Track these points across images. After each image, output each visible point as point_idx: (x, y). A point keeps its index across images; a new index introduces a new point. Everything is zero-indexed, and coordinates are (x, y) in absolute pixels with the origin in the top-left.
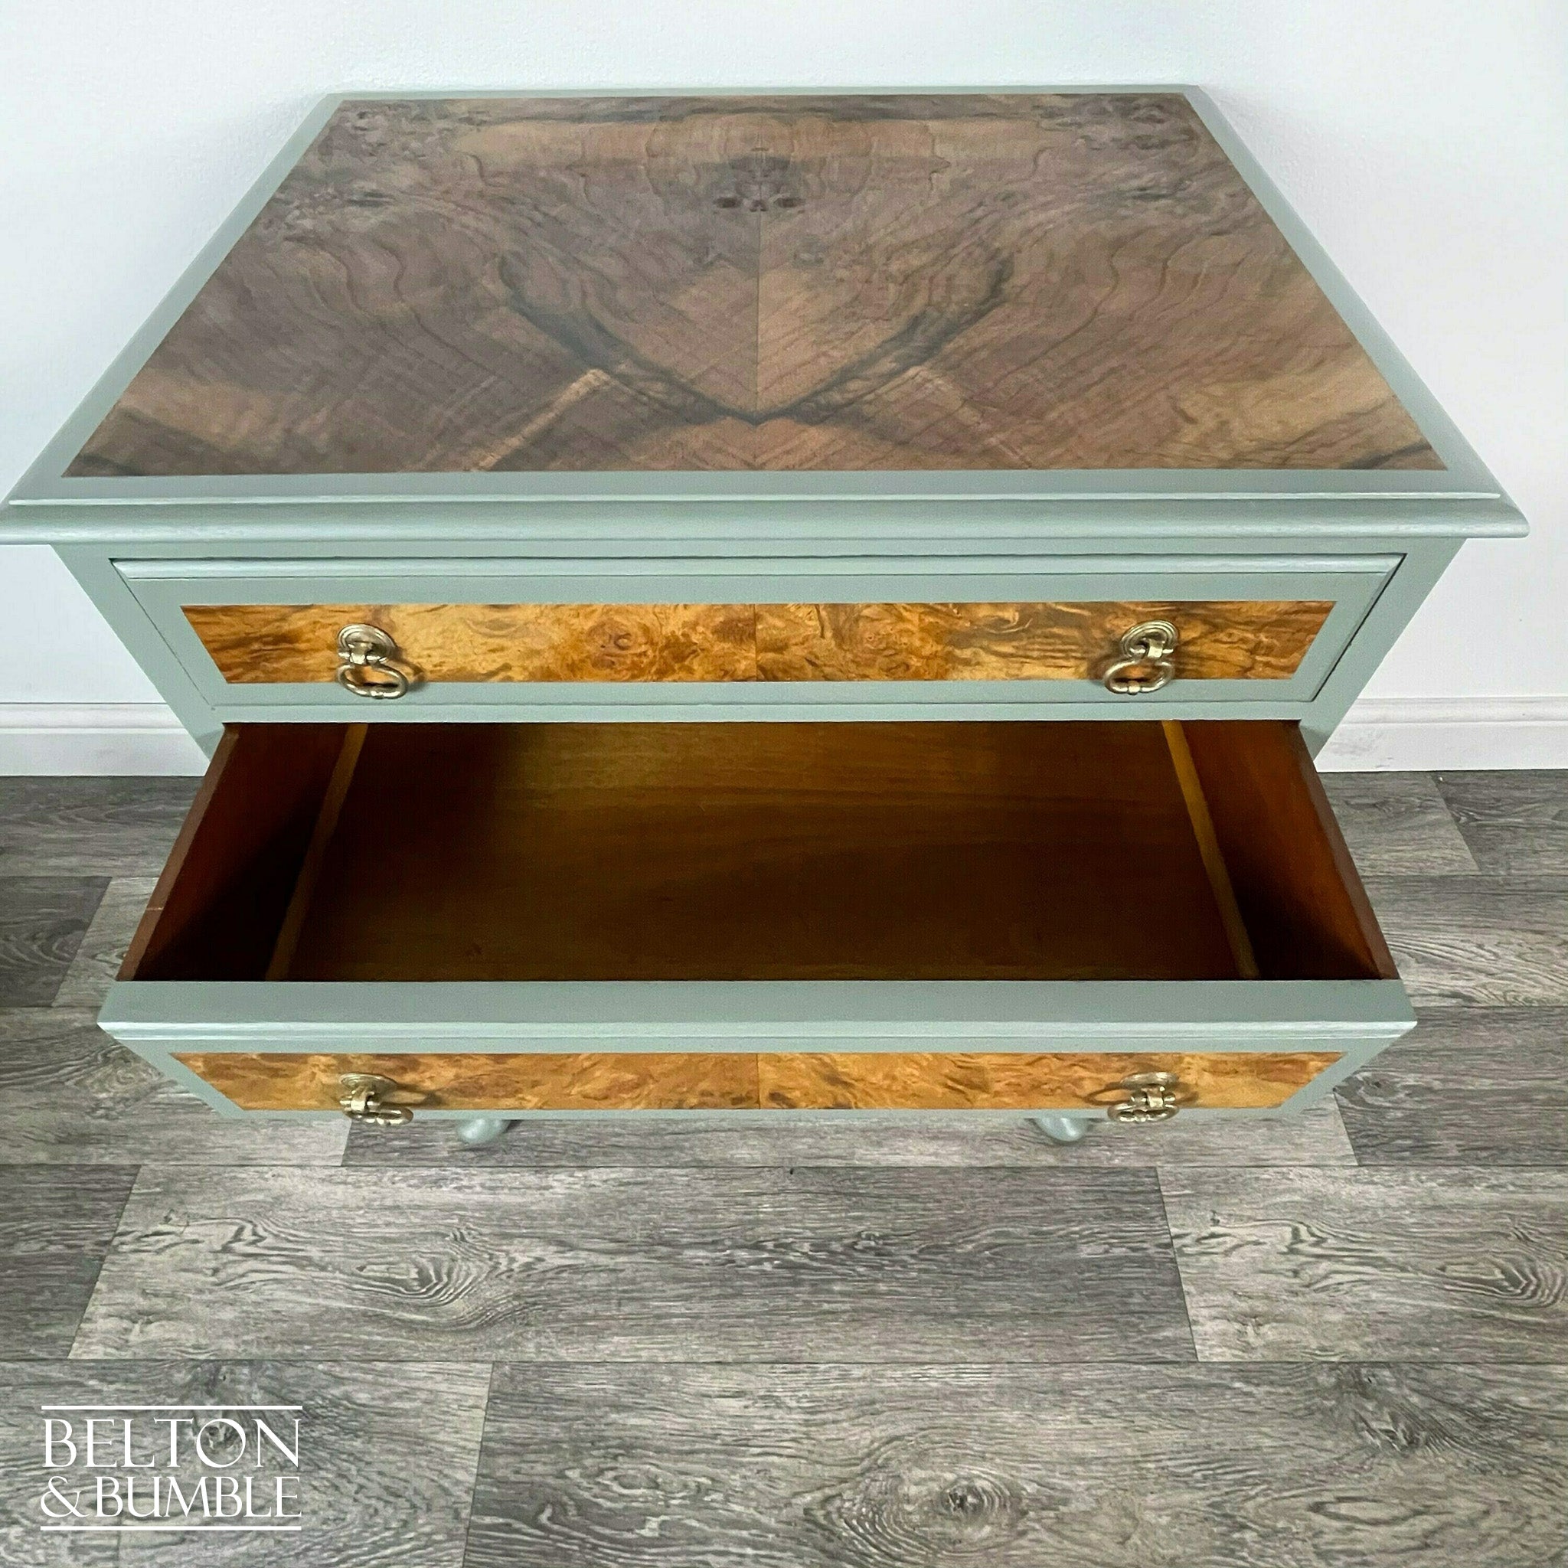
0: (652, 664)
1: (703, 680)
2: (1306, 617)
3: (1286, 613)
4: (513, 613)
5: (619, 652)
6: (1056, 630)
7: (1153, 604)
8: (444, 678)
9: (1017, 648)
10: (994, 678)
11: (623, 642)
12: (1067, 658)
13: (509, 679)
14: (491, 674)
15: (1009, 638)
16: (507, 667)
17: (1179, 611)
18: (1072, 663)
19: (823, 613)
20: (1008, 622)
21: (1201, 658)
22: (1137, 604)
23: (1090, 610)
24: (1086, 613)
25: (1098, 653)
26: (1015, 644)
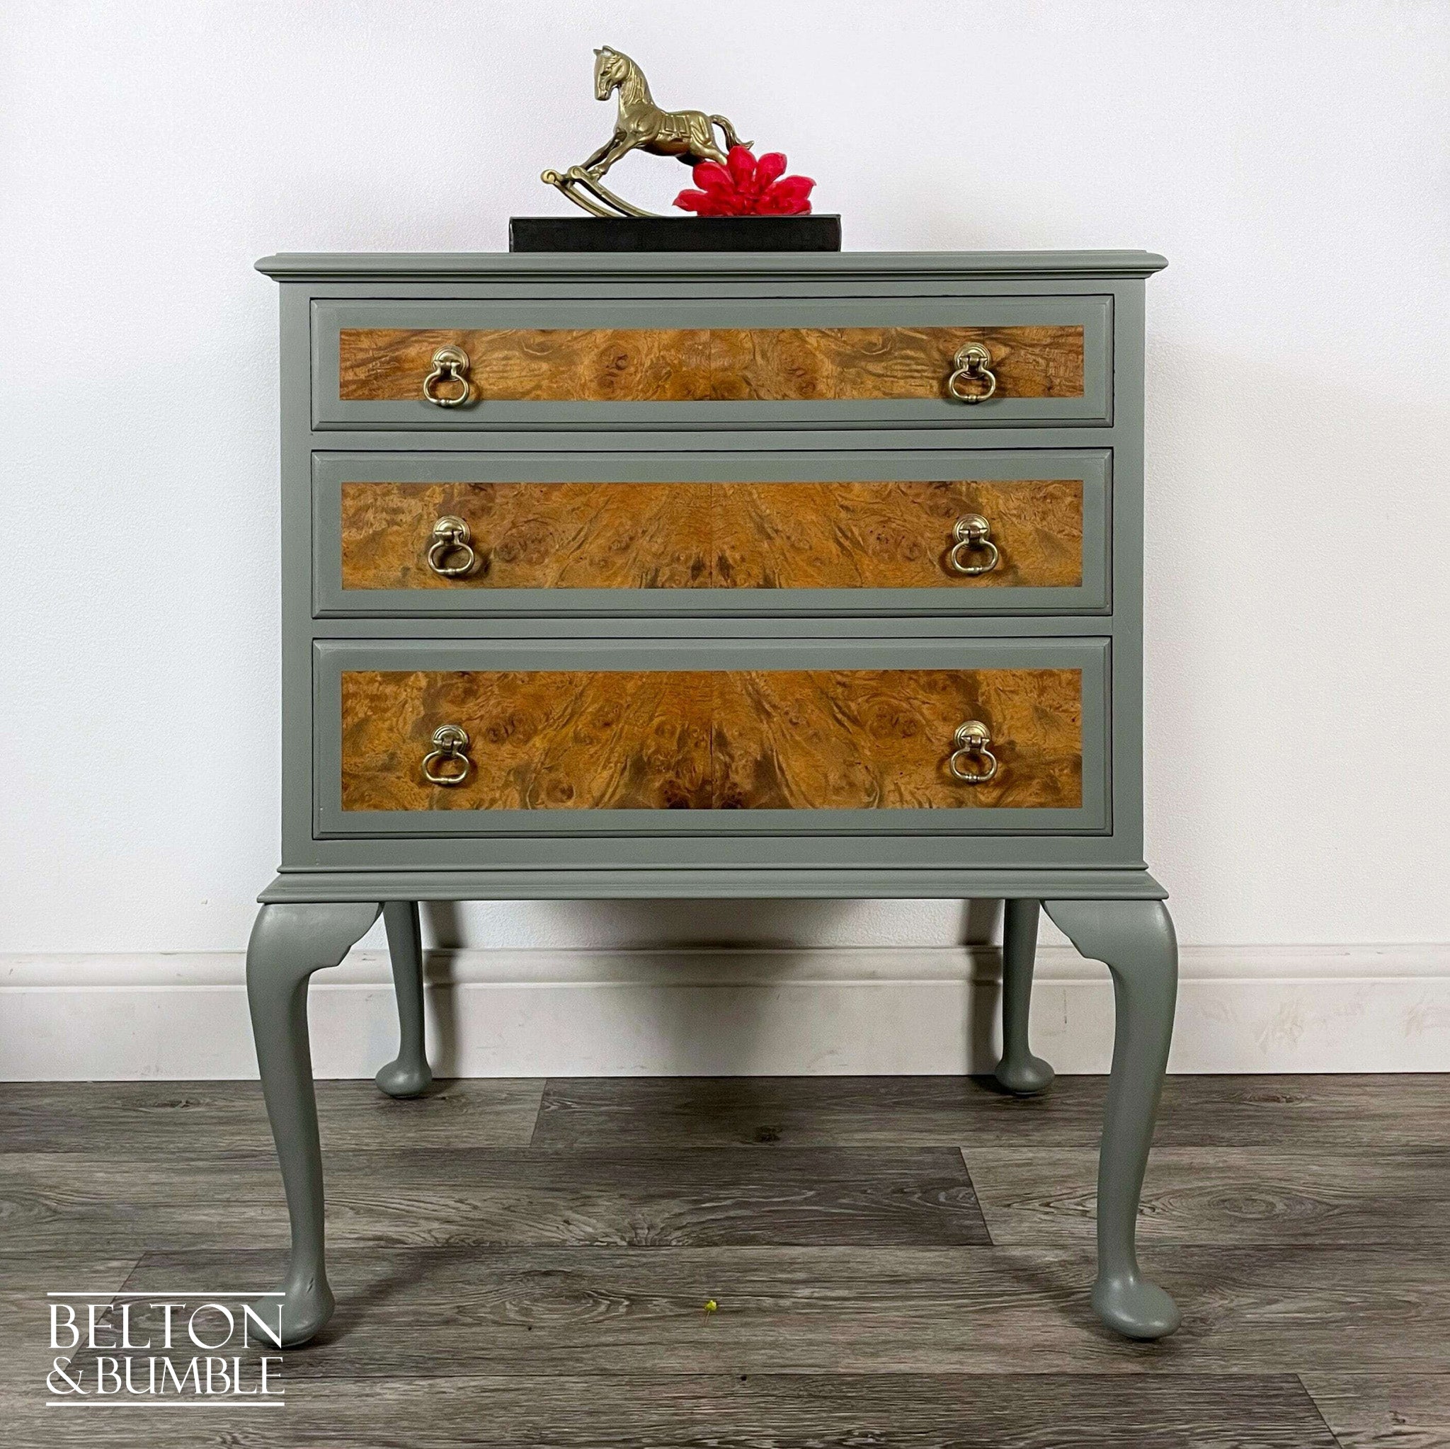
0: (639, 383)
1: (673, 399)
2: (1071, 340)
3: (1055, 337)
4: (555, 337)
5: (615, 371)
6: (909, 352)
7: (966, 329)
8: (493, 397)
9: (886, 368)
10: (876, 398)
11: (621, 363)
12: (921, 377)
13: (537, 398)
14: (528, 392)
15: (880, 358)
16: (538, 387)
17: (987, 334)
18: (924, 382)
19: (755, 337)
20: (875, 344)
21: (1016, 380)
22: (956, 328)
23: (927, 335)
24: (924, 337)
25: (942, 373)
26: (883, 364)
